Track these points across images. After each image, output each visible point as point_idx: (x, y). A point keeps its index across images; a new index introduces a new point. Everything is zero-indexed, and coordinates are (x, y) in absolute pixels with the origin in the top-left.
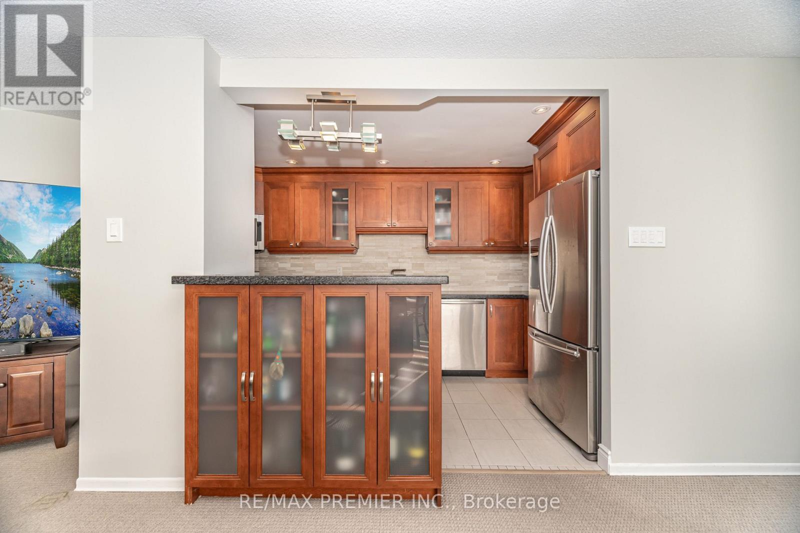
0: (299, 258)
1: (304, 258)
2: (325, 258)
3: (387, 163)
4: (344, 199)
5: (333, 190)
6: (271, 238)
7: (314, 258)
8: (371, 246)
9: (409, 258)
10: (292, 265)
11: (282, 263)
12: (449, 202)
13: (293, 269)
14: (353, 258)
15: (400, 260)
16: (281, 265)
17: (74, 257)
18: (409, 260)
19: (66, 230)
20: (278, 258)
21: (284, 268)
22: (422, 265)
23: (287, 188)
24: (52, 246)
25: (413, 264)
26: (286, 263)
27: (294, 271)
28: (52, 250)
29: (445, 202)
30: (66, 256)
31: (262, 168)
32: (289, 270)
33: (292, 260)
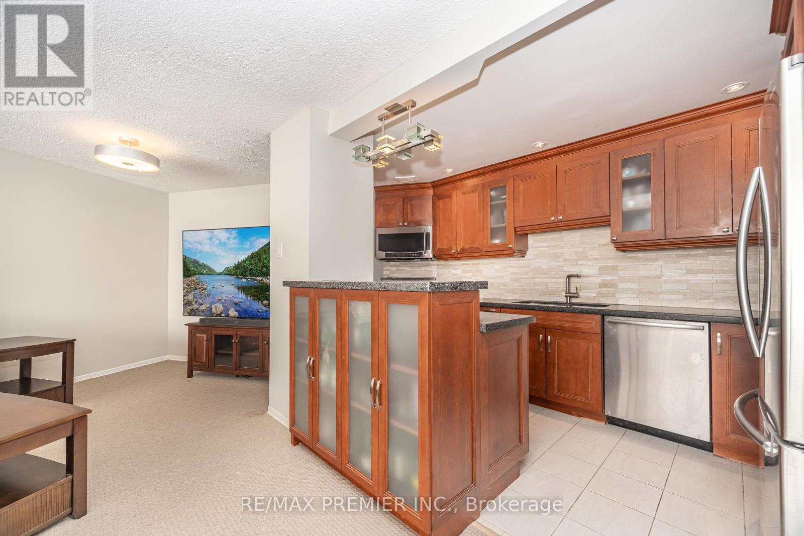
0: (468, 264)
1: (473, 264)
2: (493, 263)
3: (544, 145)
4: (502, 197)
5: (491, 190)
6: (439, 246)
7: (482, 264)
8: (543, 247)
9: (595, 259)
10: (463, 271)
11: (455, 269)
12: (648, 174)
13: (463, 275)
14: (521, 262)
15: (580, 262)
16: (454, 271)
17: (257, 271)
18: (595, 262)
19: (250, 254)
20: (451, 265)
21: (455, 275)
22: (614, 269)
23: (450, 197)
24: (238, 264)
25: (600, 267)
26: (457, 269)
27: (464, 277)
28: (237, 267)
29: (643, 173)
30: (250, 270)
31: (431, 183)
32: (460, 277)
33: (462, 266)
